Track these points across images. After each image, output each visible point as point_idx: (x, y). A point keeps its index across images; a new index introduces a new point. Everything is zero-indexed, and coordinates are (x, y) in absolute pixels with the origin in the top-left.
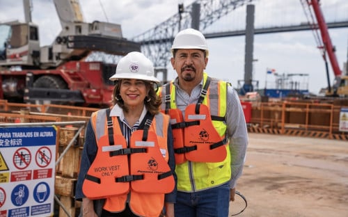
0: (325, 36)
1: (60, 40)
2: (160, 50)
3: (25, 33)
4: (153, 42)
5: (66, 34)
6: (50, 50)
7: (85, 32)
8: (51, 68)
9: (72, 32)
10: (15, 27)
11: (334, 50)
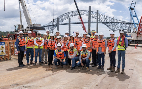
0: (83, 25)
1: (27, 28)
2: (51, 27)
3: (21, 26)
4: (49, 26)
5: (29, 26)
6: (26, 29)
7: (32, 26)
8: (26, 33)
9: (30, 26)
10: (19, 26)
11: (85, 28)
